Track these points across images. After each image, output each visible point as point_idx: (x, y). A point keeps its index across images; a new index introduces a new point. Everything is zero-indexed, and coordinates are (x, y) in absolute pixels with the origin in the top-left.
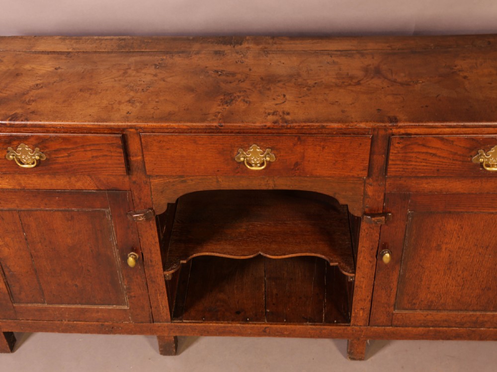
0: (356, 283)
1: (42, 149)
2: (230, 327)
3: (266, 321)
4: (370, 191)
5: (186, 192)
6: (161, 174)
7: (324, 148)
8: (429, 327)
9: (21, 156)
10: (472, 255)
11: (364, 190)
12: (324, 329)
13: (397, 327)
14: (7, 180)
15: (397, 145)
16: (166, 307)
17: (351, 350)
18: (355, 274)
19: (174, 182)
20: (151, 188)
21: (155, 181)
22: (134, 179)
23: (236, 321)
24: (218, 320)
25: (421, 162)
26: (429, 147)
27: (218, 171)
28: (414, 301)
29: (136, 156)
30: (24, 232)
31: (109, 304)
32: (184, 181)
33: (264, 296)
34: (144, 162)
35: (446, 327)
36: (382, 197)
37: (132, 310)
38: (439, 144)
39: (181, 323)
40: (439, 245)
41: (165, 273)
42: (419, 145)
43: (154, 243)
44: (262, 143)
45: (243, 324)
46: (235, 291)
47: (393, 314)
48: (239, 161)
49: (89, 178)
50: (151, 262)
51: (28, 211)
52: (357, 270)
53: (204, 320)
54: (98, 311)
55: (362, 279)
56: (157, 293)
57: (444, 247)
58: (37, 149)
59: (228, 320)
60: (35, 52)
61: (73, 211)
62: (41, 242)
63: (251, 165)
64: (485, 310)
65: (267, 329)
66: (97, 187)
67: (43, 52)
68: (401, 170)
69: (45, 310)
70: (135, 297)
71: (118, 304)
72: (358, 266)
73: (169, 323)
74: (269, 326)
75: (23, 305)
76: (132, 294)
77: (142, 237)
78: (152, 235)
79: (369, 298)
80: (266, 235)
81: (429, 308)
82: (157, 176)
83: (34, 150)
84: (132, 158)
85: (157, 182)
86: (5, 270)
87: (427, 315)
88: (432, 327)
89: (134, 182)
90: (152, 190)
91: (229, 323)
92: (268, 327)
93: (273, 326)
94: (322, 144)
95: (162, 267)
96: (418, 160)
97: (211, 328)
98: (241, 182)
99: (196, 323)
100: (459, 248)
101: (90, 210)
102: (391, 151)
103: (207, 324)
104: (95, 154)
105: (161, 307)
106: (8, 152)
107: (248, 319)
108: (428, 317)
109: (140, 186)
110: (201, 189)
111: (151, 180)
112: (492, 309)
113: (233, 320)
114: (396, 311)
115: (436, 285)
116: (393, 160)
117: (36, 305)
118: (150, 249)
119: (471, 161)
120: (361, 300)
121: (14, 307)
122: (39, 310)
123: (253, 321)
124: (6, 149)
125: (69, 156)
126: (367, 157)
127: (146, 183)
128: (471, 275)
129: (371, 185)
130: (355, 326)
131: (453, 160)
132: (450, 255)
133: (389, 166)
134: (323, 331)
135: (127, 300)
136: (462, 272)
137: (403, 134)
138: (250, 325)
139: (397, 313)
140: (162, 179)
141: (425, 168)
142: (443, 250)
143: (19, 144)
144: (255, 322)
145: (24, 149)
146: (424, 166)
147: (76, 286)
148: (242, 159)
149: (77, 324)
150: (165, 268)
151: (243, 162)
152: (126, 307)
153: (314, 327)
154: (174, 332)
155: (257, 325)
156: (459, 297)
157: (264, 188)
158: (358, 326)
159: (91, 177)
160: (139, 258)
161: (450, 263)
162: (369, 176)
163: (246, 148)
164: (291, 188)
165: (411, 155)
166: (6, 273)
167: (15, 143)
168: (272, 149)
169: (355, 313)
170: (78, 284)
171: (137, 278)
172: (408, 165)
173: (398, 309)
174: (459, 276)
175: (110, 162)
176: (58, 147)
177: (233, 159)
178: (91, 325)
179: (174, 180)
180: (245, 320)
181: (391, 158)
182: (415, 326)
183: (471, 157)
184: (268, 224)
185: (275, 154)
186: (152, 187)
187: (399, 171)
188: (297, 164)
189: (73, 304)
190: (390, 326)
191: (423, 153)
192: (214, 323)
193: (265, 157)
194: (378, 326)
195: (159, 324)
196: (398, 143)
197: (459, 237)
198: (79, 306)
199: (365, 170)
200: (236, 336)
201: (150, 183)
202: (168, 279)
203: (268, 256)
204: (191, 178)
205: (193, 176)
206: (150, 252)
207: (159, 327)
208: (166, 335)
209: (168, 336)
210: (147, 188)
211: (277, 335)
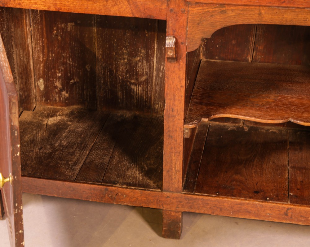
2: (248, 204)
3: (289, 203)
5: (223, 26)
6: (202, 1)
16: (179, 171)
19: (213, 12)
20: (188, 18)
21: (195, 10)
22: (172, 7)
23: (254, 199)
24: (233, 195)
32: (224, 12)
33: (287, 181)
39: (192, 195)
41: (186, 126)
43: (179, 87)
45: (262, 202)
46: (254, 175)
49: (126, 3)
50: (173, 111)
53: (219, 195)
56: (173, 153)
59: (245, 197)
65: (290, 211)
66: (133, 13)
73: (179, 194)
74: (292, 206)
77: (168, 78)
78: (179, 77)
80: (297, 106)
82: (197, 3)
85: (195, 12)
89: (171, 10)
90: (189, 21)
91: (246, 200)
92: (291, 209)
93: (296, 207)
95: (182, 118)
97: (226, 204)
98: (285, 16)
99: (209, 196)
103: (221, 199)
105: (174, 171)
107: (268, 199)
109: (177, 16)
110: (240, 22)
111: (190, 9)
113: (251, 198)
118: (174, 95)
123: (274, 201)
127: (183, 12)
138: (270, 204)
140: (201, 8)
144: (276, 202)
150: (186, 122)
154: (183, 206)
155: (278, 205)
159: (128, 2)
179: (214, 9)
180: (264, 199)
184: (300, 98)
186: (189, 16)
192: (229, 198)
195: (168, 194)
200: (253, 218)
201: (188, 12)
202: (186, 136)
203: (299, 122)
204: (233, 8)
205: (235, 5)
206: (174, 99)
207: (168, 197)
208: (173, 209)
209: (176, 212)
210: (183, 18)
211: (301, 221)
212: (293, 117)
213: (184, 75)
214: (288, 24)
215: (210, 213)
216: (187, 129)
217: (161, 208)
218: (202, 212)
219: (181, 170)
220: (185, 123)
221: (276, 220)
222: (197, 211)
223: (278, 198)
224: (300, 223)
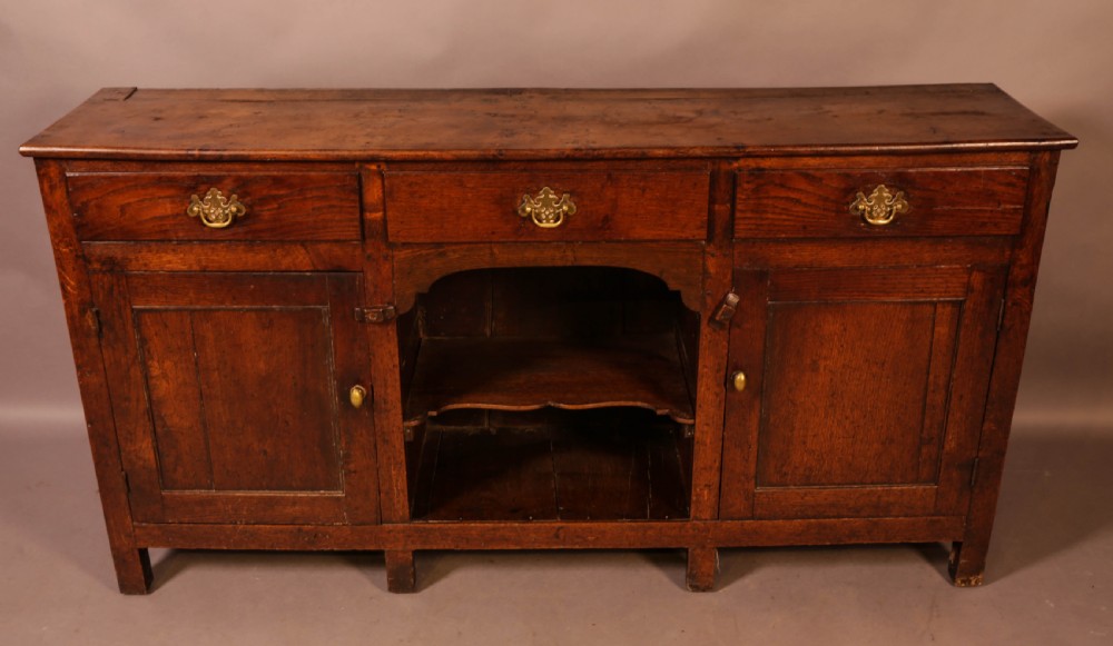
0: (697, 435)
1: (241, 197)
2: (503, 528)
3: (559, 520)
4: (712, 265)
5: (445, 273)
6: (410, 240)
7: (644, 191)
8: (809, 518)
9: (209, 209)
10: (864, 378)
11: (704, 264)
12: (651, 528)
13: (761, 519)
14: (182, 255)
15: (746, 186)
16: (403, 491)
17: (692, 569)
18: (695, 419)
19: (428, 255)
20: (393, 267)
21: (402, 254)
22: (369, 252)
23: (511, 520)
24: (482, 518)
25: (781, 214)
26: (789, 188)
27: (493, 233)
28: (784, 469)
29: (376, 211)
30: (195, 350)
31: (313, 489)
32: (443, 254)
33: (554, 493)
34: (385, 220)
35: (834, 517)
36: (729, 277)
37: (349, 499)
38: (803, 185)
39: (425, 523)
40: (814, 362)
41: (406, 424)
42: (776, 185)
43: (391, 366)
44: (557, 185)
45: (523, 523)
46: (509, 489)
47: (754, 495)
48: (525, 215)
49: (303, 251)
50: (385, 402)
51: (205, 310)
52: (698, 412)
53: (463, 520)
54: (295, 501)
55: (706, 428)
56: (391, 464)
57: (822, 364)
58: (235, 196)
59: (499, 519)
60: (223, 101)
61: (273, 310)
62: (218, 369)
63: (540, 221)
64: (890, 482)
65: (561, 531)
66: (313, 265)
67: (233, 101)
68: (753, 227)
69: (210, 502)
70: (355, 472)
71: (328, 487)
72: (698, 403)
73: (406, 525)
74: (564, 524)
75: (177, 493)
76: (352, 466)
77: (373, 356)
78: (390, 352)
79: (717, 464)
80: (558, 386)
81: (807, 481)
82: (404, 244)
83: (228, 198)
84: (368, 214)
85: (402, 256)
86: (158, 423)
87: (806, 494)
88: (814, 517)
89: (369, 257)
90: (395, 270)
91: (501, 523)
92: (562, 527)
93: (570, 524)
94: (642, 184)
95: (401, 413)
96: (777, 211)
97: (473, 532)
98: (527, 254)
99: (448, 523)
100: (844, 366)
101: (300, 307)
102: (739, 196)
103: (467, 525)
104: (317, 204)
105: (396, 492)
106: (191, 202)
107: (531, 517)
108: (806, 498)
109: (377, 264)
110: (468, 267)
111: (395, 253)
112: (899, 480)
113: (507, 519)
114: (759, 490)
115: (814, 436)
116: (742, 211)
117: (197, 492)
118: (385, 380)
119: (848, 210)
120: (705, 469)
121: (163, 498)
122: (202, 502)
123: (539, 519)
124: (190, 197)
125: (279, 208)
126: (706, 205)
127: (386, 258)
128: (865, 416)
129: (713, 255)
130: (697, 519)
131: (824, 210)
132: (831, 380)
133: (737, 222)
134: (650, 532)
135: (342, 479)
136: (852, 411)
137: (753, 169)
138: (534, 525)
139: (761, 493)
140: (410, 251)
141: (787, 223)
142: (822, 369)
143: (209, 189)
144: (542, 521)
145: (214, 198)
146: (784, 220)
147: (265, 452)
148: (528, 209)
149: (259, 529)
150: (406, 417)
151: (530, 215)
152: (340, 494)
153: (633, 524)
154: (413, 542)
155: (545, 524)
156: (850, 457)
157: (559, 263)
158: (701, 520)
159: (306, 249)
160: (368, 394)
161: (832, 395)
162: (709, 239)
163: (534, 193)
164: (599, 263)
165: (765, 201)
166: (159, 430)
167: (203, 187)
168: (572, 193)
169: (697, 495)
170: (268, 450)
171: (361, 435)
172: (762, 219)
173: (762, 485)
174: (847, 418)
175: (337, 218)
176: (265, 192)
177: (515, 212)
178: (281, 531)
179: (428, 252)
180: (526, 519)
181: (739, 207)
182: (788, 518)
183: (848, 204)
184: (560, 375)
185: (575, 203)
186: (395, 264)
187: (750, 229)
188: (606, 219)
189: (258, 489)
190: (748, 519)
191: (782, 198)
192: (478, 523)
193: (561, 207)
194: (732, 519)
195: (390, 526)
196: (748, 182)
197: (842, 346)
198: (267, 493)
199: (702, 227)
200: (512, 547)
201: (393, 257)
202: (407, 439)
203: (562, 405)
204: (454, 247)
205: (456, 244)
206: (385, 385)
207: (389, 532)
208: (400, 548)
209: (403, 552)
210: (387, 266)
211: (577, 543)
212: (553, 400)
213: (397, 350)
214: (532, 265)
215: (452, 547)
216: (408, 428)
217: (382, 548)
218: (441, 547)
219: (406, 489)
220: (405, 419)
221: (544, 547)
222: (435, 547)
223: (545, 515)
224: (577, 547)
